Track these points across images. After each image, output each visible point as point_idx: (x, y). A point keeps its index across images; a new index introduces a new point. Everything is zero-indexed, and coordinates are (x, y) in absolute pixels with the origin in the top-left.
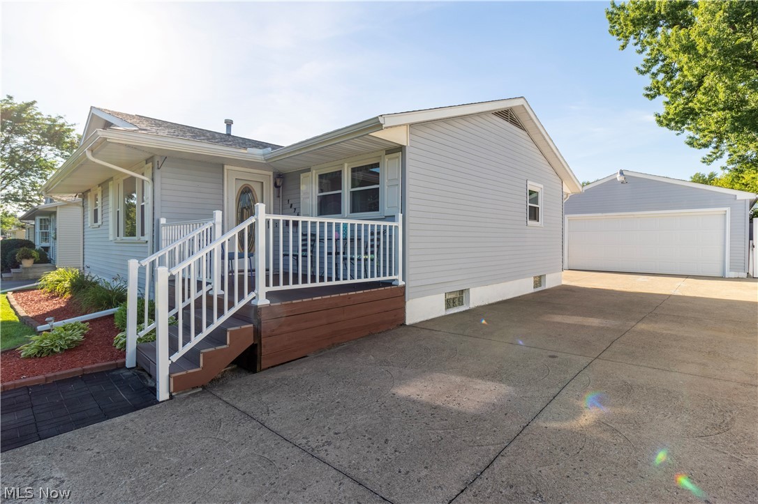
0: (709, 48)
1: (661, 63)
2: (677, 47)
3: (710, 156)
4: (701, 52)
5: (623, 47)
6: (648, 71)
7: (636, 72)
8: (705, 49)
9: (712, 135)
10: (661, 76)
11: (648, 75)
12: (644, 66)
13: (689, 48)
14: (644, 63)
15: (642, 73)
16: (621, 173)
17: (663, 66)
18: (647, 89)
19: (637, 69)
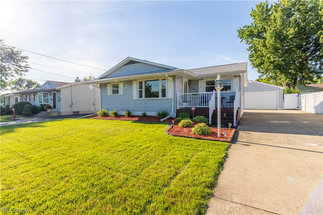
0: (270, 47)
1: (253, 48)
2: (262, 45)
3: (261, 75)
4: (268, 47)
5: (242, 41)
6: (250, 50)
7: (247, 50)
8: (269, 47)
9: (265, 70)
10: (253, 52)
11: (250, 51)
12: (249, 48)
13: (265, 46)
14: (249, 47)
15: (248, 50)
16: (251, 81)
17: (254, 49)
18: (249, 55)
19: (247, 49)
